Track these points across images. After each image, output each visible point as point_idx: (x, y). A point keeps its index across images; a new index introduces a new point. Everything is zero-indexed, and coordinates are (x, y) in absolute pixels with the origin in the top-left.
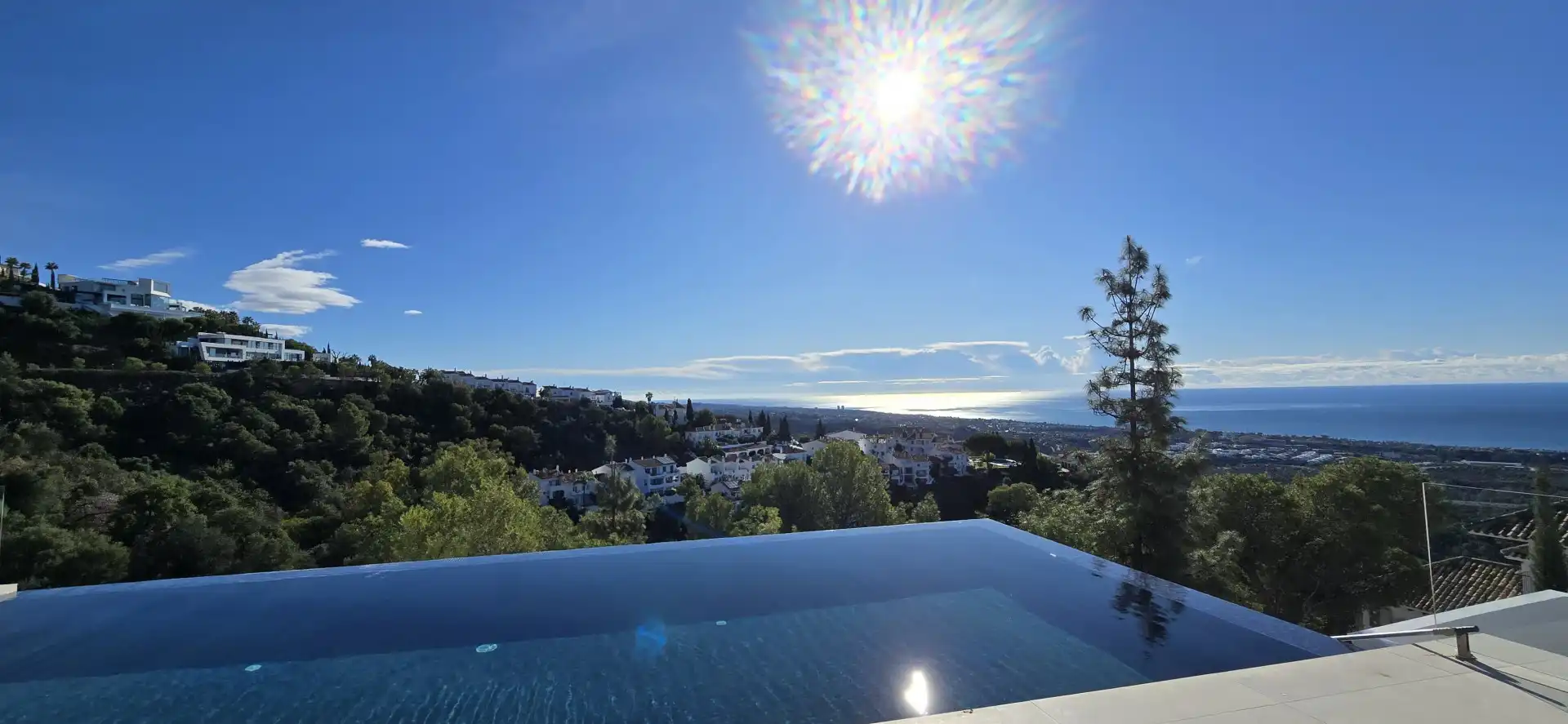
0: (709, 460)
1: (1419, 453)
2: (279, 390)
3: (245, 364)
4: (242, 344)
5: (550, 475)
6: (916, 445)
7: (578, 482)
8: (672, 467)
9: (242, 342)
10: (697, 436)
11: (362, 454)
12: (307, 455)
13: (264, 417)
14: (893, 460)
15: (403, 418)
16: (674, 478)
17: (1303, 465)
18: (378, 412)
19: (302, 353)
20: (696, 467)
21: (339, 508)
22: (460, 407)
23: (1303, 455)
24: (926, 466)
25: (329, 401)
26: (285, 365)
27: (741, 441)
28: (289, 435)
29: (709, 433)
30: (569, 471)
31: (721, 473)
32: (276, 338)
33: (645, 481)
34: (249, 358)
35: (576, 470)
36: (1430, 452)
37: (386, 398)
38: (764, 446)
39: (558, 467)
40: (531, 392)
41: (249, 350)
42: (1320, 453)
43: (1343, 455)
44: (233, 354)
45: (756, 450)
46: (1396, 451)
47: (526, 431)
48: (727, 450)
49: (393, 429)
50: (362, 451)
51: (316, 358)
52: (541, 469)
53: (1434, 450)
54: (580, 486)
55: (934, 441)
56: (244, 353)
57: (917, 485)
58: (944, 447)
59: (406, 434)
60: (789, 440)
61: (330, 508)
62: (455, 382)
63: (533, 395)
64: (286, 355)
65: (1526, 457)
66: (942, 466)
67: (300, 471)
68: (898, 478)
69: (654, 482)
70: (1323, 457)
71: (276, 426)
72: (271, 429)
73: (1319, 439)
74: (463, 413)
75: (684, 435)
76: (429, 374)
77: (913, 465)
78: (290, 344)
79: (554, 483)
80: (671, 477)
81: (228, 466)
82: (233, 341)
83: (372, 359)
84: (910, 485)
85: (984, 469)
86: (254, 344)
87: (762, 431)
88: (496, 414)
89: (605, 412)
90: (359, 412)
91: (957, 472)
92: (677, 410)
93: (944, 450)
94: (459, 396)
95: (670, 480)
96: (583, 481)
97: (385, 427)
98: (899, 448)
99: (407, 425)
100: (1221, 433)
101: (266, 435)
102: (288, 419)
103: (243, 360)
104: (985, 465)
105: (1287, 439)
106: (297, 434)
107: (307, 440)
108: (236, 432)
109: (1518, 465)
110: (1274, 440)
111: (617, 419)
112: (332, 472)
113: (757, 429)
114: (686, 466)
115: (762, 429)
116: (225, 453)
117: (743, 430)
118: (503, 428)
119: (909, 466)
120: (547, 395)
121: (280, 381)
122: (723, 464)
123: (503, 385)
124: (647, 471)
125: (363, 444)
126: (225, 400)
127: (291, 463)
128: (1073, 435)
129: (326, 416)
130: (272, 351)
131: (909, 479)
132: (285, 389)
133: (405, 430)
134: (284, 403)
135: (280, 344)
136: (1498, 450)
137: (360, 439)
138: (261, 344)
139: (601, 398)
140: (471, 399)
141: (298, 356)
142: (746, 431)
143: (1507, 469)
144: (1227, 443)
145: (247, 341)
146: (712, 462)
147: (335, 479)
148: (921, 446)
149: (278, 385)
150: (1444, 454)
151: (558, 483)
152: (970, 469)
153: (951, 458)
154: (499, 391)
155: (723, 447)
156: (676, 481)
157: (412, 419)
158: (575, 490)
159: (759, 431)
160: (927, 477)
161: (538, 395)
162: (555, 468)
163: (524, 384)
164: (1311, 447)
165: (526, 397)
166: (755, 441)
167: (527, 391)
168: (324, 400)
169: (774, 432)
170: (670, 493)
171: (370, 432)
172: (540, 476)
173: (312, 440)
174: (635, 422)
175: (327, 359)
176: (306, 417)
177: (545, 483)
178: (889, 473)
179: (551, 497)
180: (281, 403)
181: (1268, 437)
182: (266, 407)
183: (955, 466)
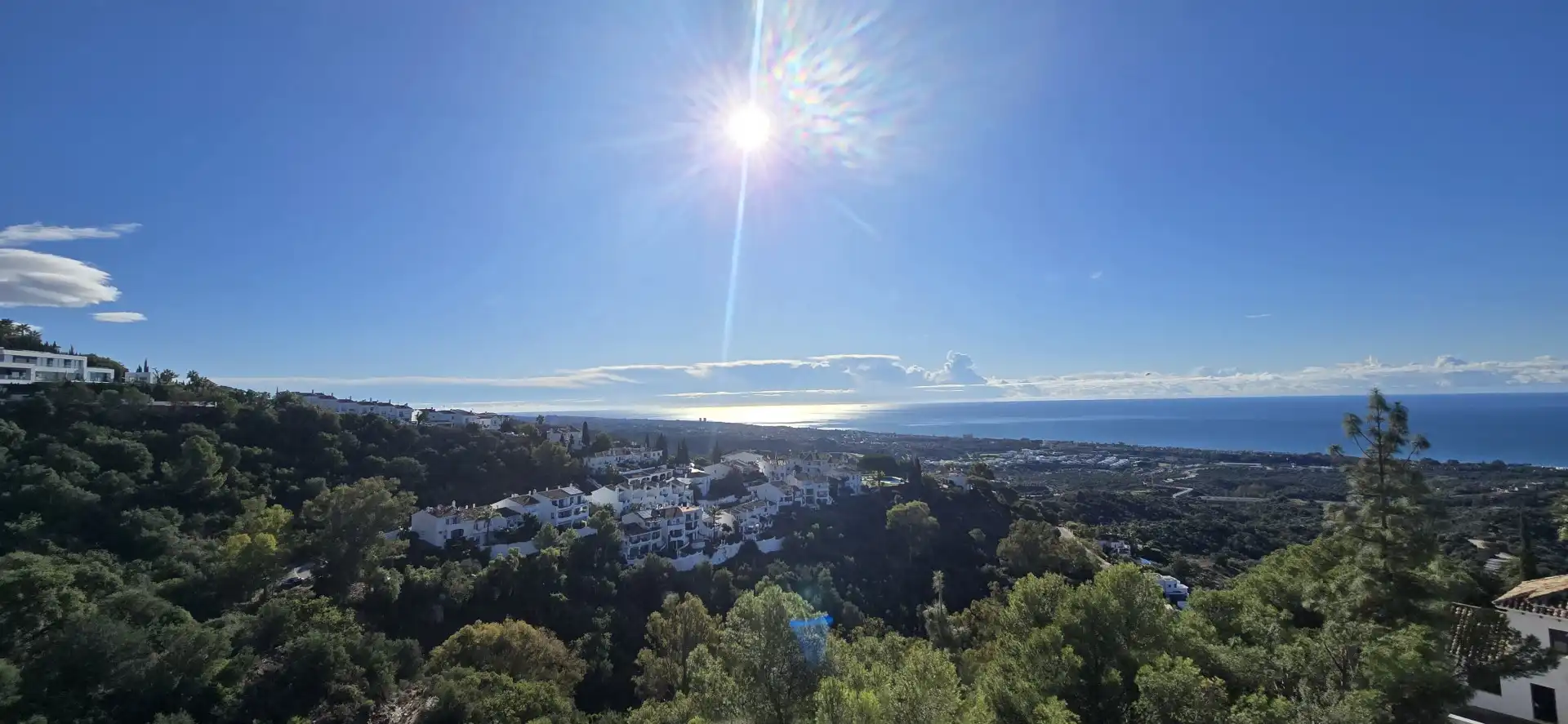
0: (617, 489)
1: (1191, 457)
2: (90, 420)
3: (35, 387)
4: (28, 362)
5: (446, 512)
6: (813, 466)
7: (479, 519)
8: (579, 498)
9: (28, 359)
10: (596, 462)
11: (213, 497)
12: (143, 500)
13: (76, 456)
14: (795, 482)
15: (257, 451)
16: (581, 509)
17: (1107, 469)
18: (227, 445)
19: (111, 372)
20: (602, 496)
21: (197, 566)
22: (329, 437)
23: (1106, 460)
24: (825, 487)
25: (159, 432)
26: (94, 387)
27: (642, 465)
28: (115, 477)
29: (608, 459)
30: (467, 507)
31: (628, 501)
32: (71, 353)
33: (552, 514)
34: (39, 379)
35: (474, 505)
36: (1197, 456)
37: (233, 426)
38: (664, 470)
39: (454, 503)
40: (406, 416)
41: (38, 370)
42: (1119, 458)
43: (1136, 460)
44: (15, 374)
45: (659, 475)
46: (1176, 455)
47: (411, 462)
48: (630, 476)
49: (247, 464)
50: (212, 492)
51: (129, 378)
52: (435, 506)
53: (1201, 453)
54: (481, 524)
55: (830, 461)
56: (33, 373)
57: (818, 506)
58: (839, 467)
59: (263, 470)
60: (688, 463)
61: (188, 567)
62: (318, 407)
63: (408, 420)
64: (88, 374)
65: (1262, 458)
66: (839, 486)
67: (137, 524)
68: (801, 499)
69: (562, 515)
70: (1122, 461)
71: (95, 467)
72: (89, 469)
73: (1117, 446)
74: (331, 443)
75: (582, 462)
76: (283, 398)
77: (814, 486)
78: (93, 361)
79: (451, 521)
80: (579, 509)
81: (35, 520)
82: (15, 358)
83: (192, 376)
84: (812, 506)
85: (876, 488)
86: (45, 362)
87: (661, 454)
88: (371, 443)
89: (497, 438)
90: (207, 445)
91: (852, 491)
92: (573, 434)
93: (840, 470)
94: (326, 423)
95: (577, 512)
96: (487, 519)
97: (238, 462)
98: (798, 469)
99: (264, 458)
100: (1041, 442)
101: (83, 478)
102: (111, 457)
103: (30, 382)
104: (877, 483)
105: (1093, 446)
106: (123, 475)
107: (139, 481)
108: (40, 477)
109: (1258, 465)
110: (1083, 448)
111: (510, 446)
112: (177, 520)
113: (656, 453)
114: (591, 494)
115: (661, 452)
116: (29, 505)
117: (643, 454)
118: (381, 459)
119: (809, 487)
120: (427, 420)
121: (90, 409)
122: (631, 493)
123: (372, 409)
124: (554, 503)
125: (214, 485)
126: (16, 435)
127: (126, 513)
128: (920, 445)
129: (161, 450)
130: (71, 370)
131: (810, 500)
132: (99, 420)
133: (262, 465)
134: (102, 437)
135: (81, 362)
136: (1244, 453)
137: (211, 478)
138: (55, 362)
139: (487, 422)
140: (339, 426)
141: (105, 376)
142: (645, 455)
143: (1253, 469)
144: (1047, 450)
145: (35, 358)
146: (620, 490)
147: (183, 529)
148: (817, 466)
149: (87, 414)
150: (1208, 457)
151: (455, 521)
152: (864, 488)
153: (847, 479)
154: (371, 417)
155: (626, 473)
156: (583, 512)
157: (270, 451)
158: (476, 527)
159: (659, 454)
160: (828, 497)
161: (414, 419)
162: (451, 504)
163: (398, 407)
164: (1112, 453)
165: (402, 423)
166: (656, 465)
167: (401, 415)
168: (153, 432)
169: (672, 456)
170: (579, 526)
171: (222, 470)
172: (434, 513)
173: (144, 481)
174: (530, 449)
175: (146, 378)
176: (135, 453)
177: (443, 520)
178: (792, 495)
179: (449, 537)
180: (98, 438)
181: (1080, 445)
182: (78, 442)
183: (852, 486)
